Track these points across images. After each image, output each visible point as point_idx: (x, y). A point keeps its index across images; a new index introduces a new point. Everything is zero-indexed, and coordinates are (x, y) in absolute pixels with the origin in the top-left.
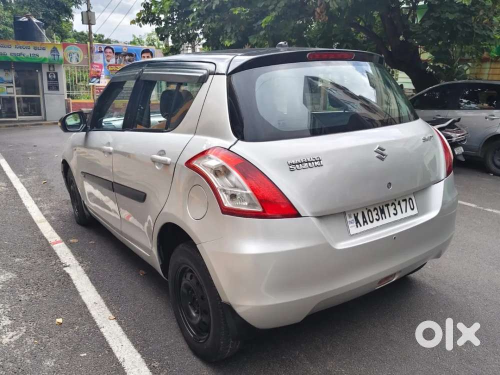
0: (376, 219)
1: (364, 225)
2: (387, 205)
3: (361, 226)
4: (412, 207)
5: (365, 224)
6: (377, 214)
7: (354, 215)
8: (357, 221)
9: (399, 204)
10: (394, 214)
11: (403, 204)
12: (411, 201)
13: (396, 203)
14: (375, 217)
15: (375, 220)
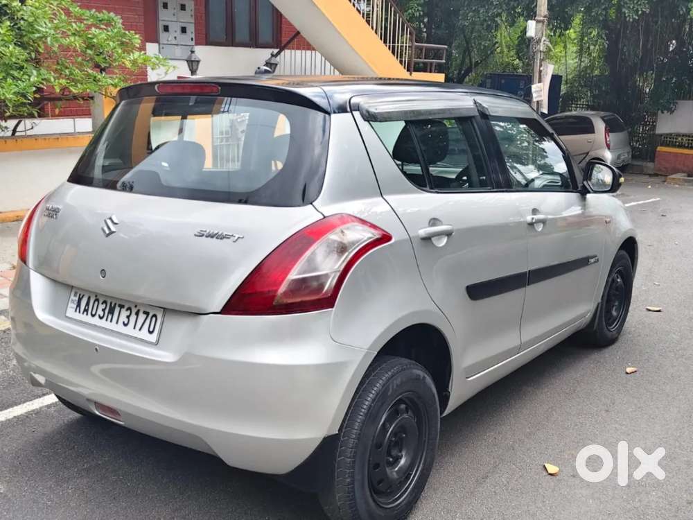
0: (99, 315)
1: (83, 313)
2: (121, 307)
3: (79, 312)
4: (151, 330)
5: (85, 313)
6: (104, 310)
7: (80, 295)
8: (79, 305)
9: (137, 314)
10: (124, 323)
11: (142, 317)
12: (154, 319)
13: (134, 311)
14: (100, 312)
15: (97, 316)
